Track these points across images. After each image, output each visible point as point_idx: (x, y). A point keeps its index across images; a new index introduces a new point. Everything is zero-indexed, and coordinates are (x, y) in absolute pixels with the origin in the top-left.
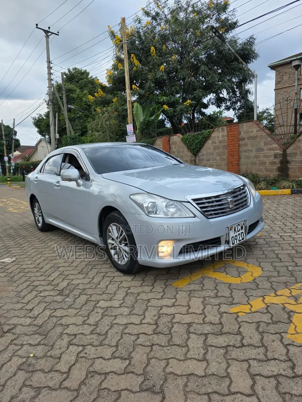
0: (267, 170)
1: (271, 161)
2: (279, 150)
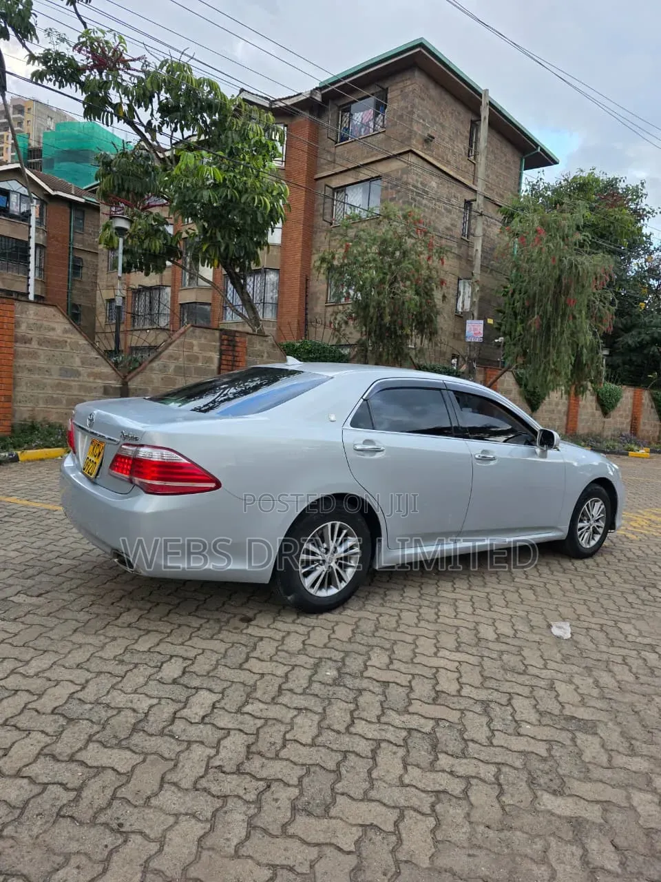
2: (114, 380)
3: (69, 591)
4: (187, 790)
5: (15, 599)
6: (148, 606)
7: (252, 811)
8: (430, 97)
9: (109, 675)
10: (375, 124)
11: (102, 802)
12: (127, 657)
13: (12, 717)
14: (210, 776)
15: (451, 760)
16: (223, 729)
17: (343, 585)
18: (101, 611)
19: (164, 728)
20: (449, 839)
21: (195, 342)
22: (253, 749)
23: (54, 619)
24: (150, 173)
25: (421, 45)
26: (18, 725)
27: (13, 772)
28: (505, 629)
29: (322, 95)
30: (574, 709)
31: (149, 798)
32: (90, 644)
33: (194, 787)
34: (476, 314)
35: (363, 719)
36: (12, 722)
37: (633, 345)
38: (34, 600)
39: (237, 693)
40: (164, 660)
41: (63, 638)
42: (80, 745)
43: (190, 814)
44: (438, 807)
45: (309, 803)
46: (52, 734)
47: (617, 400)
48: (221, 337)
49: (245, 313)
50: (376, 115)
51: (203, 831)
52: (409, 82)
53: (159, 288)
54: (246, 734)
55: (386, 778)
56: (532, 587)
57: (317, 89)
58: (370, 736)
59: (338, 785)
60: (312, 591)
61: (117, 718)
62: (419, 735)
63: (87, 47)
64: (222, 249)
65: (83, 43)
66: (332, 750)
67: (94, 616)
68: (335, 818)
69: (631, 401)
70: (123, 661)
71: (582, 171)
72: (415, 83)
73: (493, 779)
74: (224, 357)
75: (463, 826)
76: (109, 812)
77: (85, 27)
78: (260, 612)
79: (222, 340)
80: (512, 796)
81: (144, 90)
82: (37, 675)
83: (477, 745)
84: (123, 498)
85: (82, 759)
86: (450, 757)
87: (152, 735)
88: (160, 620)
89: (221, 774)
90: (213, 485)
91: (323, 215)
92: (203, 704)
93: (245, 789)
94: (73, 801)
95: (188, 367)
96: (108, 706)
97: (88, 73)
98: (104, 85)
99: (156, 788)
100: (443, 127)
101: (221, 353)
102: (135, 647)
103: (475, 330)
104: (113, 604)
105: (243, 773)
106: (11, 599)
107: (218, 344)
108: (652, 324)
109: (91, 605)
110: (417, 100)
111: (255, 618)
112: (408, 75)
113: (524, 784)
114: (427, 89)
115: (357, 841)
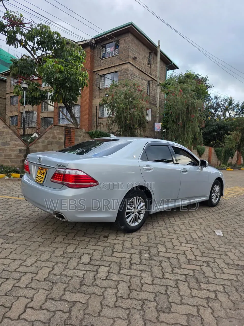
0: (12, 161)
1: (17, 154)
2: (24, 146)
3: (30, 230)
4: (113, 307)
5: (9, 235)
6: (65, 234)
7: (142, 313)
8: (135, 43)
9: (61, 263)
10: (115, 52)
11: (81, 316)
12: (65, 255)
13: (28, 284)
14: (119, 301)
15: (206, 285)
16: (116, 281)
17: (140, 221)
18: (47, 237)
19: (93, 283)
20: (219, 316)
21: (55, 132)
22: (131, 288)
23: (29, 242)
24: (33, 67)
25: (132, 24)
26: (32, 287)
27: (38, 307)
28: (200, 234)
29: (95, 41)
30: (237, 262)
31: (99, 312)
32: (48, 251)
33: (115, 306)
34: (158, 121)
35: (167, 272)
36: (29, 286)
37: (207, 132)
38: (17, 235)
39: (115, 266)
40: (81, 255)
41: (36, 250)
42: (62, 293)
43: (118, 317)
44: (209, 304)
45: (162, 308)
46: (48, 289)
47: (204, 151)
48: (65, 129)
49: (72, 121)
50: (115, 49)
51: (127, 324)
52: (127, 38)
53: (32, 112)
54: (126, 282)
55: (186, 295)
56: (201, 218)
57: (93, 38)
58: (172, 279)
59: (170, 299)
60: (130, 224)
61: (72, 280)
62: (190, 276)
63: (8, 18)
64: (64, 96)
65: (6, 16)
66: (161, 286)
67: (45, 239)
68: (174, 313)
69: (208, 151)
70: (65, 257)
71: (188, 71)
72: (129, 38)
73: (224, 291)
74: (66, 137)
75: (222, 311)
76: (85, 320)
77: (7, 10)
78: (110, 233)
79: (65, 131)
80: (233, 297)
81: (31, 35)
82: (31, 265)
83: (211, 278)
84: (59, 190)
85: (65, 299)
86: (204, 284)
87: (89, 286)
88: (72, 239)
89: (123, 300)
90: (95, 184)
91: (97, 85)
92: (104, 272)
93: (135, 304)
94: (69, 317)
95: (53, 141)
96: (66, 275)
97: (8, 28)
98: (15, 33)
99: (100, 308)
100: (140, 54)
101: (65, 135)
102: (68, 251)
103: (158, 126)
104: (50, 234)
105: (131, 298)
106: (7, 235)
107: (64, 132)
108: (213, 125)
109: (42, 235)
110: (130, 44)
111: (109, 236)
112: (127, 35)
113: (235, 291)
114: (134, 41)
115: (187, 321)
